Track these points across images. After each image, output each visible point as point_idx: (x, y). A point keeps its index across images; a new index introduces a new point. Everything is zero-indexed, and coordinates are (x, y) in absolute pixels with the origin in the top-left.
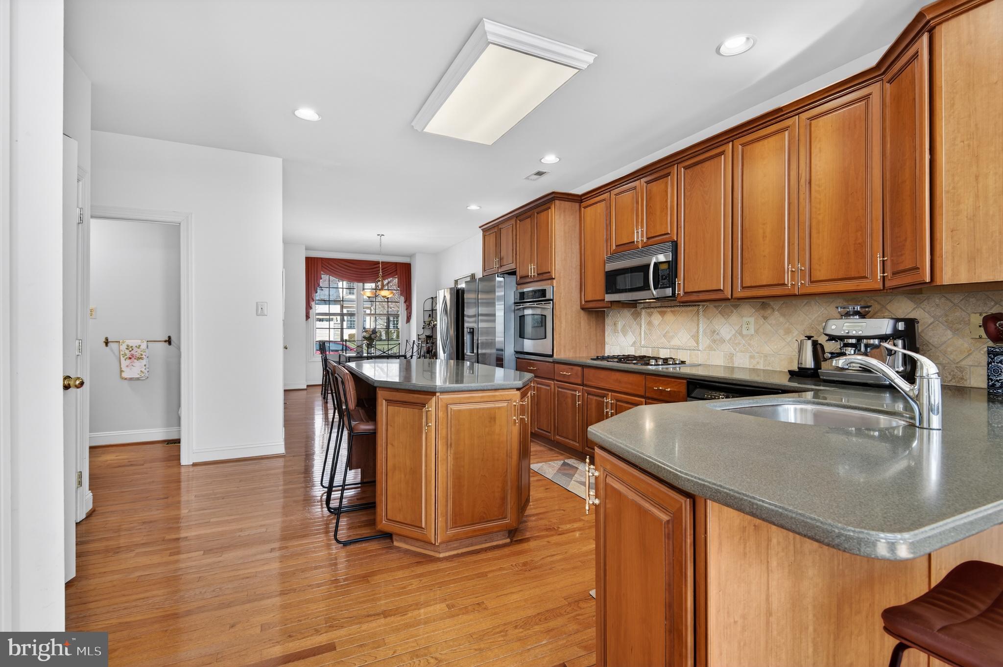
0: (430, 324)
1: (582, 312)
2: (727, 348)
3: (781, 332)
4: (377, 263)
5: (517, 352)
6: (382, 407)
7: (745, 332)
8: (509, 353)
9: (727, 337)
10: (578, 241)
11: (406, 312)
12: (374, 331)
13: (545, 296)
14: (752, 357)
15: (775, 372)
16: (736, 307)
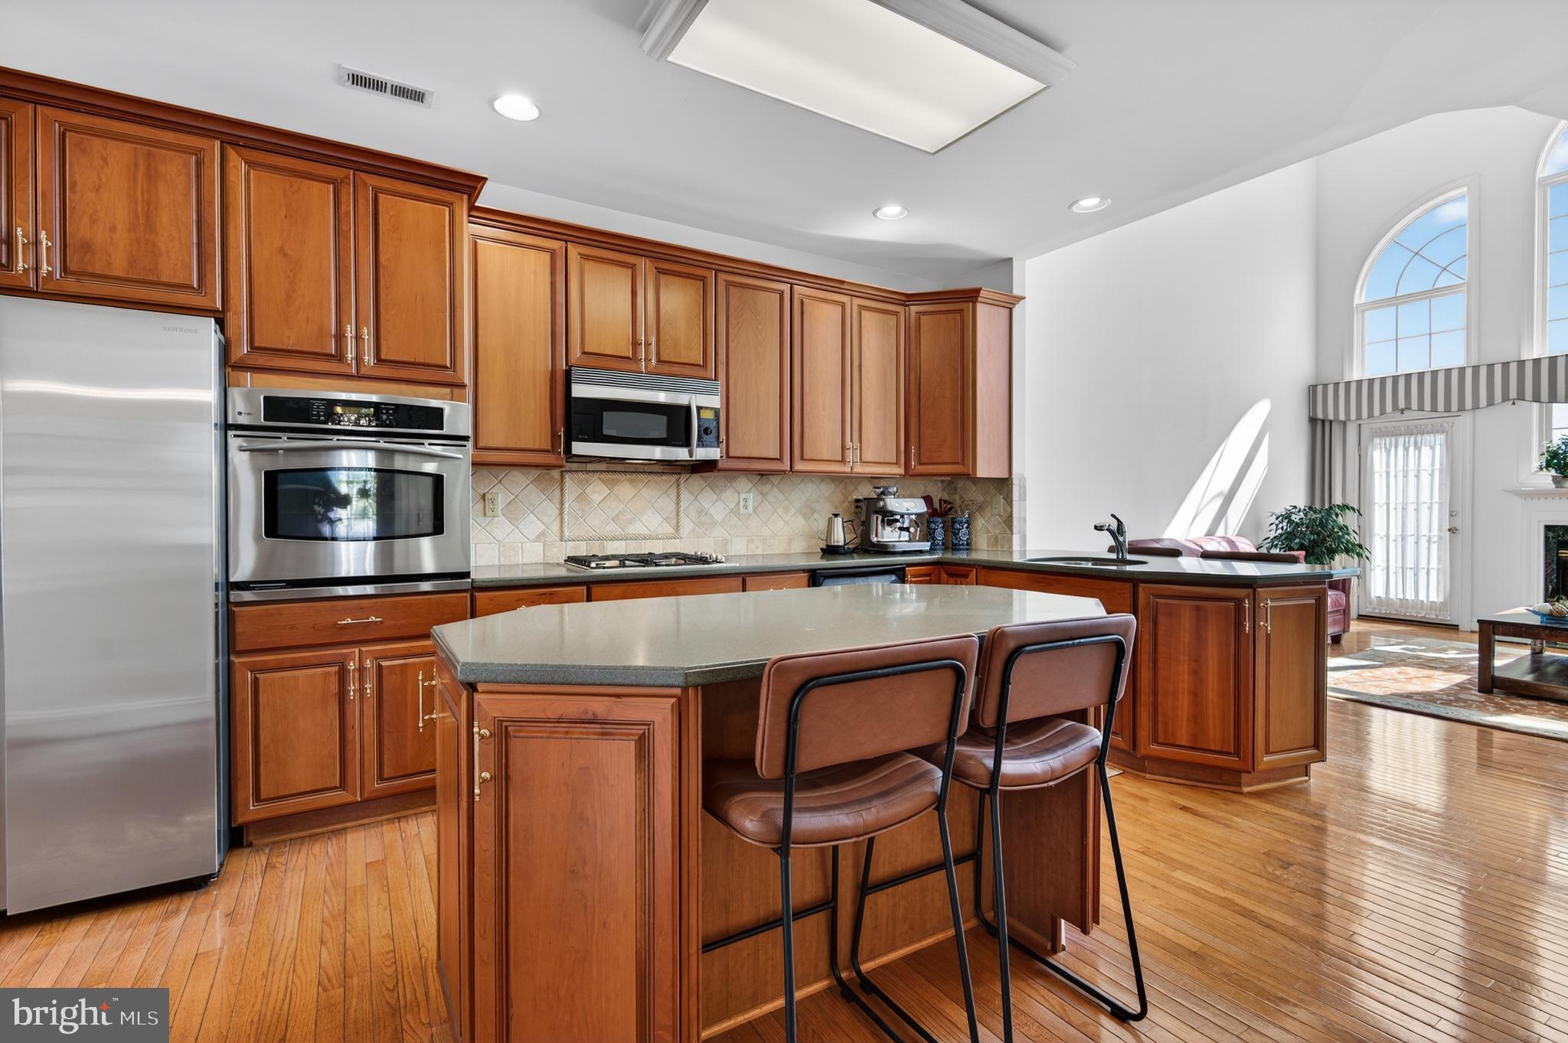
2: (719, 532)
3: (780, 511)
7: (742, 510)
9: (719, 518)
14: (750, 541)
15: (775, 555)
16: (732, 480)
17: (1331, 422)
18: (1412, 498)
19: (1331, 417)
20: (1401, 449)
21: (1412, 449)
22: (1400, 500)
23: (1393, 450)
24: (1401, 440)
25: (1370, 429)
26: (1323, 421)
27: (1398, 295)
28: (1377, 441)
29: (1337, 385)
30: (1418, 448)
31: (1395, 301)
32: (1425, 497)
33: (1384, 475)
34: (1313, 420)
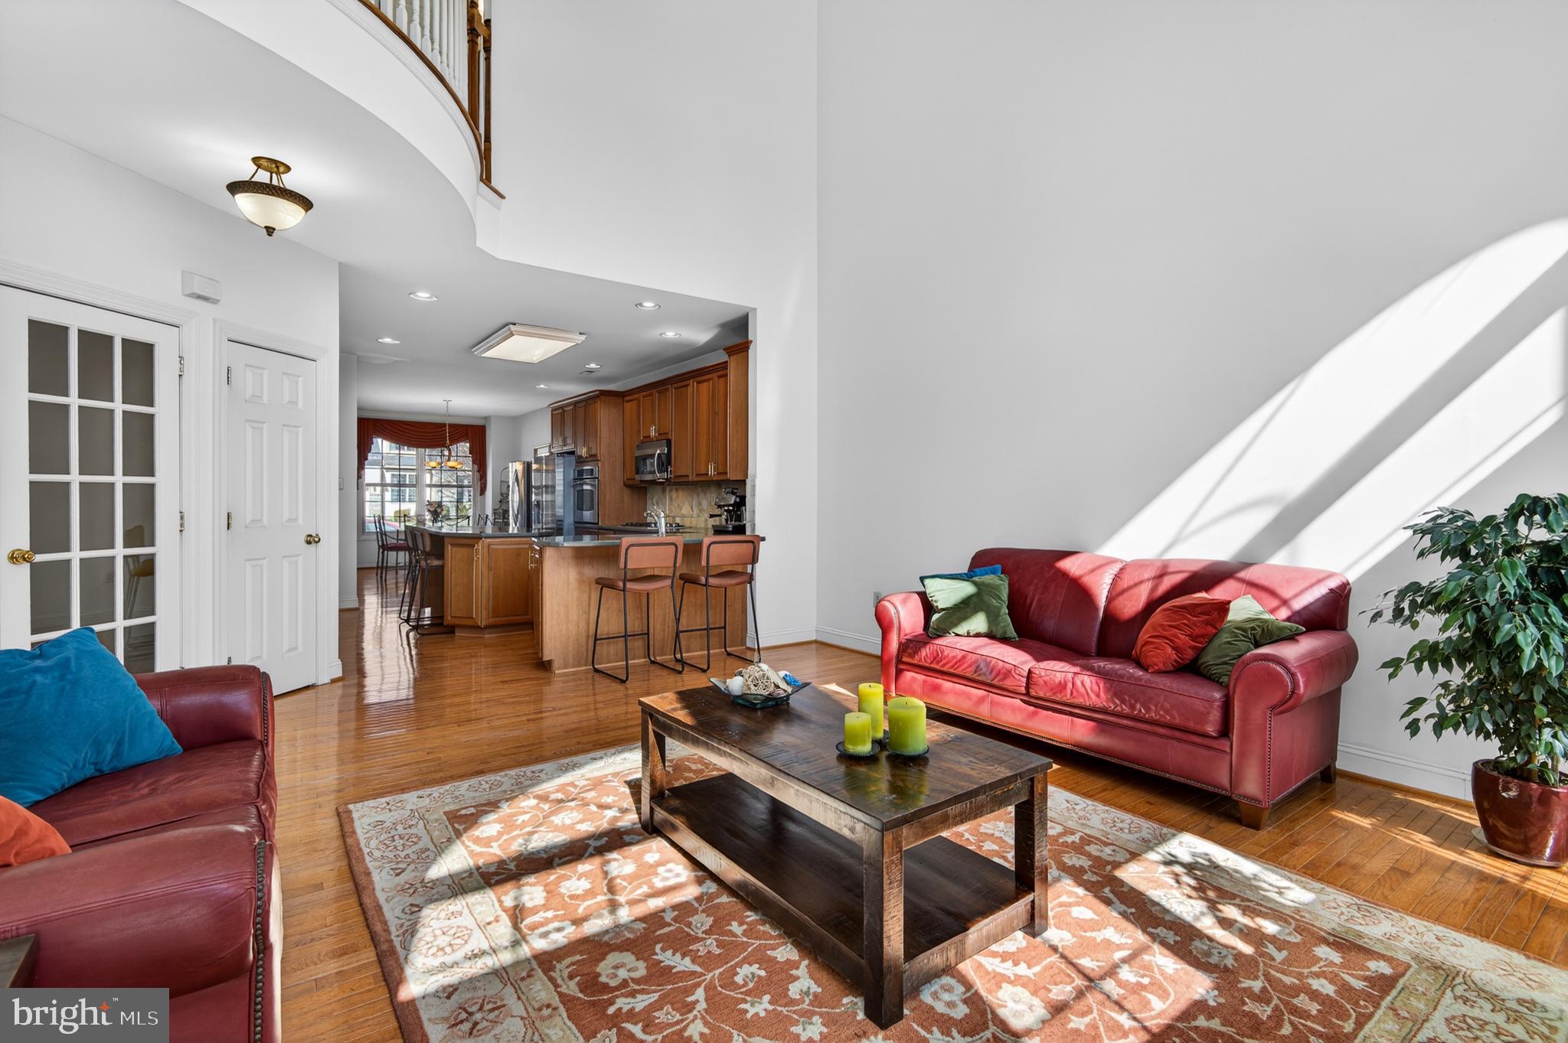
0: (503, 499)
1: (625, 488)
4: (444, 425)
5: (576, 522)
6: (449, 550)
8: (569, 522)
10: (621, 429)
11: (479, 483)
12: (440, 504)
13: (592, 475)
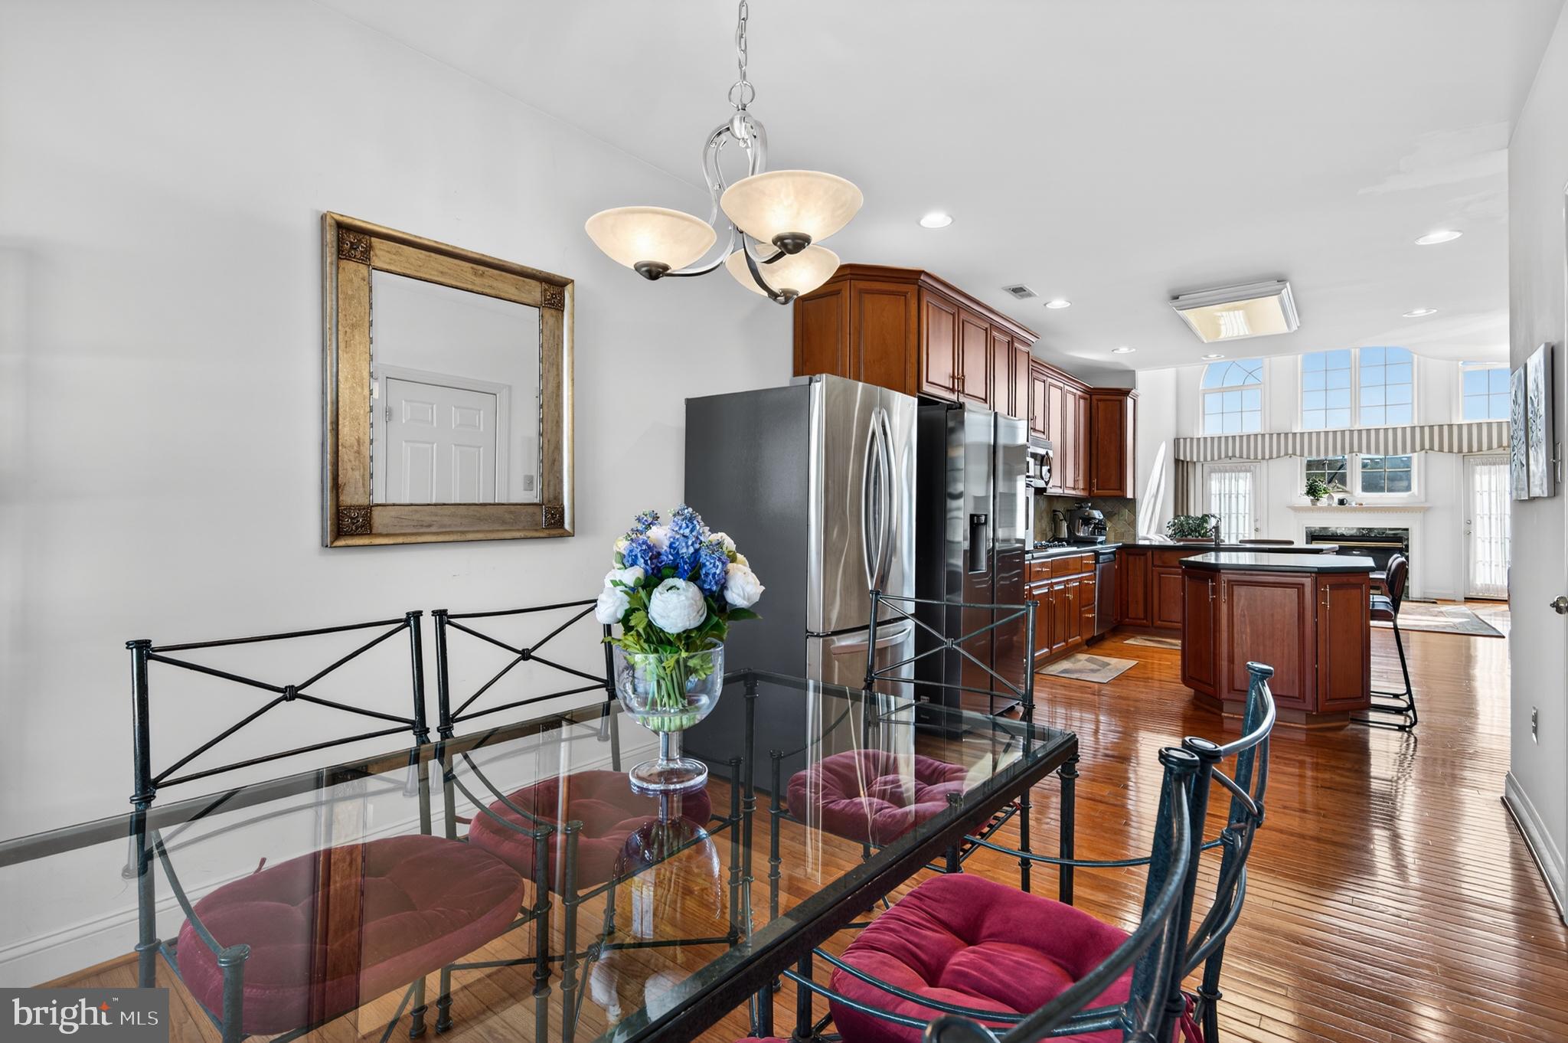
17: (1187, 462)
18: (1234, 510)
19: (1188, 459)
20: (1227, 481)
21: (1233, 480)
22: (1227, 512)
23: (1223, 481)
24: (1227, 474)
25: (1209, 467)
26: (1183, 461)
27: (1224, 386)
28: (1213, 475)
29: (1192, 439)
30: (1237, 480)
31: (1223, 390)
32: (1241, 510)
33: (1218, 496)
34: (1177, 461)
